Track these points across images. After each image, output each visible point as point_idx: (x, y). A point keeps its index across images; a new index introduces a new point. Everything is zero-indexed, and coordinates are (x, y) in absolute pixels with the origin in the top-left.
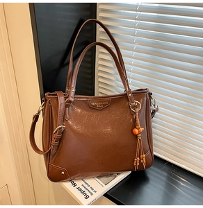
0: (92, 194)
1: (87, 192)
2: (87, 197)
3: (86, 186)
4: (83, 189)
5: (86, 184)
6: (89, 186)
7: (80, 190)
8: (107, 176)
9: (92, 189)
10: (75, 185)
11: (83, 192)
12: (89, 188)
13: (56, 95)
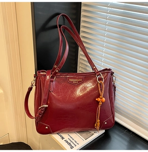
0: (76, 146)
1: (72, 144)
2: (72, 148)
3: (71, 139)
4: (69, 141)
6: (73, 139)
7: (67, 142)
9: (76, 142)
10: (63, 138)
11: (69, 144)
12: (73, 141)
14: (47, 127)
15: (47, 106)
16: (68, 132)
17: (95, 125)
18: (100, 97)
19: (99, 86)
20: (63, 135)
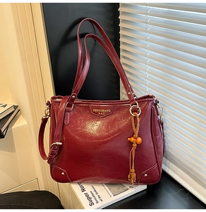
0: (97, 202)
1: (93, 199)
2: (92, 204)
3: (94, 193)
4: (90, 196)
5: (95, 191)
6: (97, 193)
9: (99, 198)
10: (83, 190)
11: (89, 199)
12: (96, 196)
14: (63, 173)
15: (61, 144)
16: (93, 183)
17: (129, 176)
18: (134, 136)
19: (133, 120)
20: (85, 186)
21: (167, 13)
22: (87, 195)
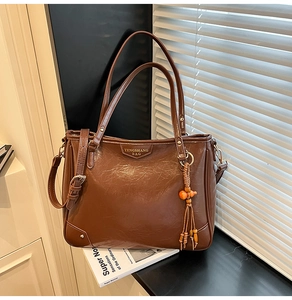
0: (114, 271)
1: (108, 267)
2: (106, 273)
3: (111, 258)
4: (105, 262)
5: (112, 256)
6: (114, 259)
8: (143, 250)
9: (117, 264)
10: (97, 255)
11: (103, 266)
12: (113, 262)
13: (79, 134)
21: (228, 18)
22: (101, 261)
